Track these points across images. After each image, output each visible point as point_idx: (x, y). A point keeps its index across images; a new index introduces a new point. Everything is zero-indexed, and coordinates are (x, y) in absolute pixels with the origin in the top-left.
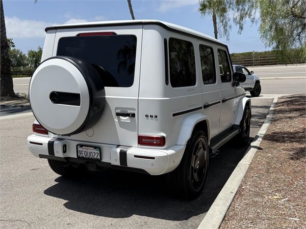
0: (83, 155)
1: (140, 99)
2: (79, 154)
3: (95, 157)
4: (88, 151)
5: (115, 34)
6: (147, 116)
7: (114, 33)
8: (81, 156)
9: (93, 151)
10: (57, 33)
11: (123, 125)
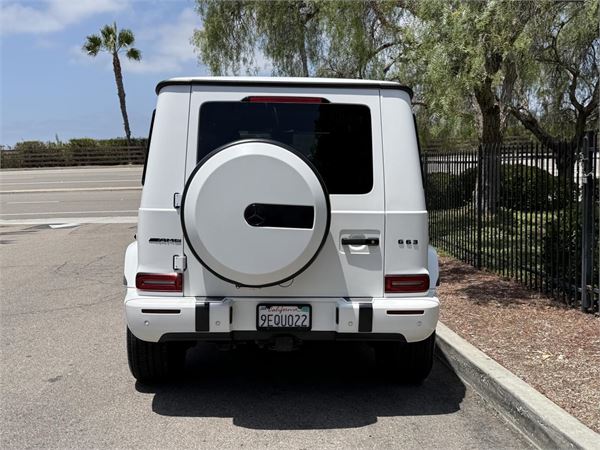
0: (272, 323)
1: (388, 214)
2: (261, 322)
3: (299, 323)
4: (284, 313)
5: (327, 101)
6: (401, 242)
7: (324, 100)
8: (266, 325)
9: (294, 313)
10: (194, 93)
11: (354, 260)
